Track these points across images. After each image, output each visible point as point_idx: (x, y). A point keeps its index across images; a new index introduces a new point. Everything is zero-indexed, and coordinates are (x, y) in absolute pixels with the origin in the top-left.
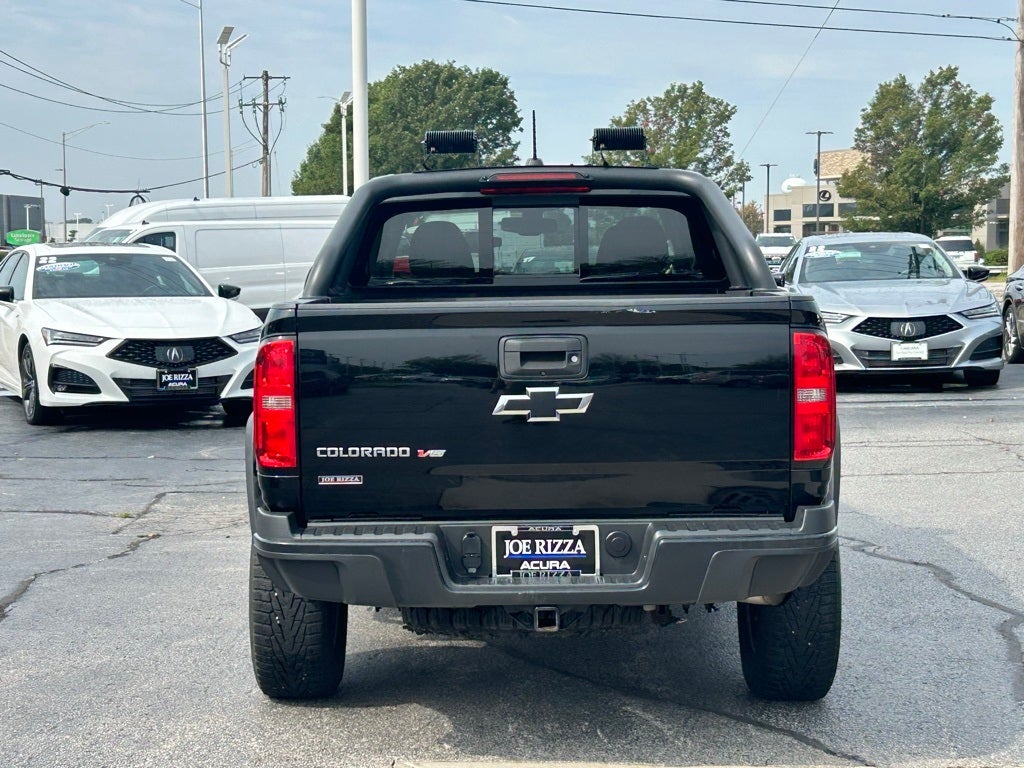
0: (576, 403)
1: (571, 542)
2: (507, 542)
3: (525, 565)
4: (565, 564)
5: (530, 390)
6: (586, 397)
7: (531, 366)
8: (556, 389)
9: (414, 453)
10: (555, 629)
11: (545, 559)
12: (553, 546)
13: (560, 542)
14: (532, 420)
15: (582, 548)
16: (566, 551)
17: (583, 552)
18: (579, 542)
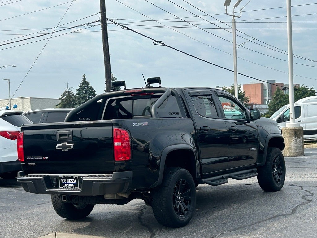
0: (70, 146)
1: (73, 180)
2: (62, 179)
3: (65, 185)
4: (73, 185)
5: (62, 143)
6: (72, 145)
7: (62, 138)
8: (66, 143)
9: (43, 158)
10: (66, 200)
11: (69, 184)
12: (70, 181)
13: (71, 180)
14: (62, 150)
15: (76, 181)
16: (72, 182)
17: (76, 182)
18: (75, 180)
